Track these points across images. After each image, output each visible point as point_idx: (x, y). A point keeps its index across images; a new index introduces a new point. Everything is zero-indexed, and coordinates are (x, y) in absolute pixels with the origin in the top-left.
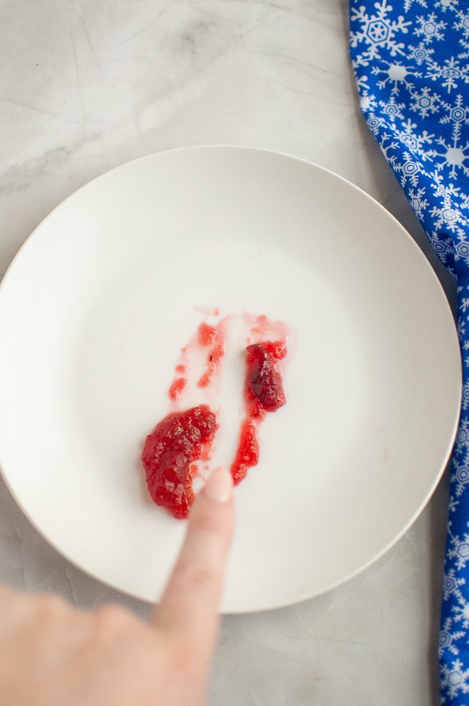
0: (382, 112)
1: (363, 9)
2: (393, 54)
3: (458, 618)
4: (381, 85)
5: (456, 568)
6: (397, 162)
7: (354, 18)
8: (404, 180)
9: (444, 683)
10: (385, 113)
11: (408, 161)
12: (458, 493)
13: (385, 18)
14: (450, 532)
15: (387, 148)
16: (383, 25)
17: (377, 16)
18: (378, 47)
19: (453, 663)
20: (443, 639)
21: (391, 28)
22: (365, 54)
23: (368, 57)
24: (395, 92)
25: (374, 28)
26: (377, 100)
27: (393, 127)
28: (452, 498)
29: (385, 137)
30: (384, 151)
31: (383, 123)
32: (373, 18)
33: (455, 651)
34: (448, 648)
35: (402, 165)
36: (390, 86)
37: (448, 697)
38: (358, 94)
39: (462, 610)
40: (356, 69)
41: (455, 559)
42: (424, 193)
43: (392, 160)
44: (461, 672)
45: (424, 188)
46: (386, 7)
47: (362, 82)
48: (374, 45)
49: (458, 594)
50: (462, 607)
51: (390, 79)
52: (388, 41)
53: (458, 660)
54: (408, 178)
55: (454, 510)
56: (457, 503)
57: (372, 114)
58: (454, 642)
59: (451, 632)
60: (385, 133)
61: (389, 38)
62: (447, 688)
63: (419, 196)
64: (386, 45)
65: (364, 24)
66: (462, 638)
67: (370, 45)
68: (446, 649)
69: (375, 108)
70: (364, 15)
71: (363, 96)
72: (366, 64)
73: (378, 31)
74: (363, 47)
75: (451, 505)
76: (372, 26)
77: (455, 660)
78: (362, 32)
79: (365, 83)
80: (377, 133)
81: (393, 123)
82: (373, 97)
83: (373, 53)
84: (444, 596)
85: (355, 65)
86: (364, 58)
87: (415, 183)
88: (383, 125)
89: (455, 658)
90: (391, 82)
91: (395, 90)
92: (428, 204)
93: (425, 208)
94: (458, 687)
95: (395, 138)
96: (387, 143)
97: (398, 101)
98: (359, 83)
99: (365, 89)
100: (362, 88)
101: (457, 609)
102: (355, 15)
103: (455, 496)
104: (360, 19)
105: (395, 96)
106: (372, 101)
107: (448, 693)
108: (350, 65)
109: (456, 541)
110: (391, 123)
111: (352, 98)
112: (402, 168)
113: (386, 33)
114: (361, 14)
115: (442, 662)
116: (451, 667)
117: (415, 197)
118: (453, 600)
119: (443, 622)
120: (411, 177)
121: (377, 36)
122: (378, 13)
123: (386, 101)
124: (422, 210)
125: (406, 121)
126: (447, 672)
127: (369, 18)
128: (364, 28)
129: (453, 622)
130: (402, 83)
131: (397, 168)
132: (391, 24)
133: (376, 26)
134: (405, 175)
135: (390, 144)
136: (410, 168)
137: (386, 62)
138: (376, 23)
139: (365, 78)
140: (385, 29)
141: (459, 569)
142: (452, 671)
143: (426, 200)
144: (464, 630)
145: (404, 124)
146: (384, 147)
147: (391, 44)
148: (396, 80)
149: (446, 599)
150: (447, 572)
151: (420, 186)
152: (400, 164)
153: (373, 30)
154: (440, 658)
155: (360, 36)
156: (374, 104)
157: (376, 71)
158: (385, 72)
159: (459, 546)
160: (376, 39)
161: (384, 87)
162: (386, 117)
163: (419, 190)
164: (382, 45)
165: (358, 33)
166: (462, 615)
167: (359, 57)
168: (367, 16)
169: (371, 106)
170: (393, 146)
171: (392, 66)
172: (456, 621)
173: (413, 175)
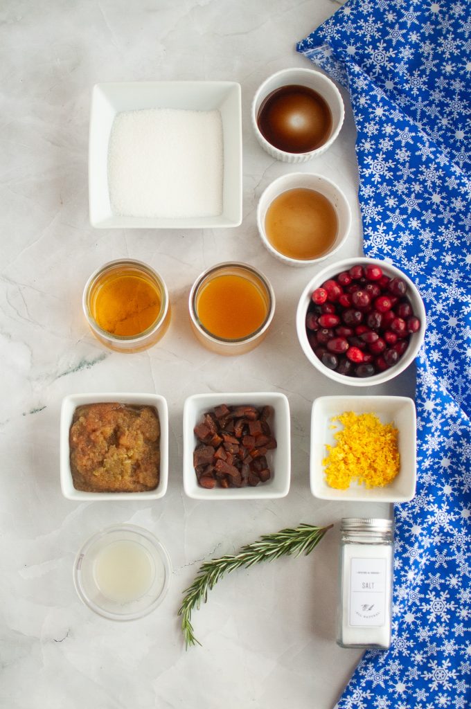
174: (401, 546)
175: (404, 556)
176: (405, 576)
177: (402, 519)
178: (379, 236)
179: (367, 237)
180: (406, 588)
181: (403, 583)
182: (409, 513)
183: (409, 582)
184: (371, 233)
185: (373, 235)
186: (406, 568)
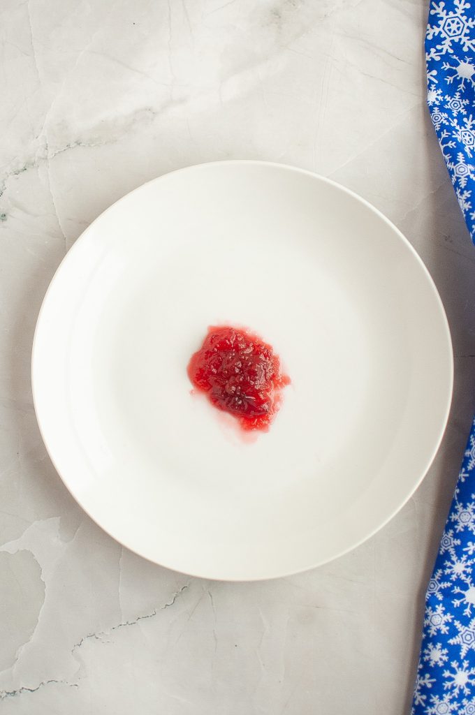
0: (446, 107)
1: (442, 4)
2: (465, 49)
3: (448, 571)
4: (450, 80)
5: (455, 530)
6: (451, 161)
7: (433, 12)
8: (454, 179)
9: (427, 622)
10: (449, 107)
11: (461, 163)
12: (470, 468)
13: (462, 15)
14: (456, 498)
15: (445, 145)
16: (459, 21)
17: (455, 13)
18: (452, 41)
19: (437, 606)
20: (432, 586)
21: (466, 25)
22: (439, 47)
23: (441, 51)
24: (461, 88)
25: (451, 23)
26: (443, 95)
27: (454, 123)
28: (464, 470)
29: (444, 135)
30: (442, 147)
31: (446, 119)
32: (451, 14)
33: (440, 597)
34: (434, 593)
35: (454, 165)
36: (457, 82)
37: (428, 634)
38: (428, 86)
39: (452, 566)
40: (428, 62)
41: (456, 522)
42: (469, 196)
43: (447, 157)
44: (442, 615)
45: (470, 192)
46: (464, 4)
47: (431, 75)
48: (449, 39)
49: (452, 551)
50: (453, 563)
51: (458, 76)
52: (462, 36)
53: (441, 605)
54: (458, 178)
55: (463, 480)
56: (467, 475)
57: (436, 108)
58: (440, 590)
59: (440, 581)
60: (445, 131)
61: (463, 34)
62: (428, 627)
63: (464, 197)
64: (460, 39)
65: (442, 19)
66: (448, 587)
67: (445, 39)
68: (433, 594)
69: (440, 102)
70: (443, 11)
71: (431, 90)
72: (438, 59)
73: (454, 27)
74: (438, 40)
75: (462, 475)
76: (449, 21)
77: (439, 605)
78: (438, 26)
79: (434, 77)
80: (438, 129)
81: (455, 118)
82: (440, 92)
83: (446, 47)
84: (440, 550)
85: (428, 58)
86: (438, 51)
87: (463, 184)
88: (445, 122)
89: (438, 602)
90: (458, 78)
91: (462, 86)
92: (471, 207)
93: (467, 210)
94: (438, 627)
95: (453, 136)
96: (445, 141)
97: (463, 97)
98: (428, 76)
99: (434, 83)
100: (431, 82)
101: (449, 564)
102: (435, 9)
103: (466, 469)
104: (439, 14)
105: (460, 91)
106: (438, 95)
107: (429, 631)
108: (424, 58)
109: (459, 507)
110: (453, 118)
111: (421, 88)
112: (454, 167)
113: (461, 29)
114: (440, 10)
115: (428, 604)
116: (434, 610)
117: (461, 197)
118: (447, 556)
119: (435, 571)
120: (460, 178)
121: (452, 31)
122: (456, 9)
123: (452, 96)
124: (465, 210)
125: (467, 117)
126: (430, 613)
127: (447, 14)
128: (441, 23)
129: (443, 574)
130: (468, 81)
131: (451, 166)
132: (467, 21)
133: (453, 22)
134: (456, 175)
135: (447, 143)
136: (462, 170)
137: (457, 58)
138: (453, 19)
139: (434, 73)
140: (461, 25)
141: (457, 531)
142: (435, 613)
143: (469, 203)
144: (451, 581)
145: (465, 120)
146: (443, 144)
147: (464, 39)
148: (464, 77)
149: (441, 553)
150: (447, 531)
151: (466, 188)
152: (453, 163)
153: (449, 25)
154: (426, 600)
155: (436, 30)
156: (440, 98)
157: (447, 66)
158: (454, 68)
159: (461, 513)
160: (451, 34)
161: (452, 82)
162: (449, 112)
163: (465, 192)
164: (456, 40)
165: (434, 27)
166: (452, 570)
167: (433, 50)
168: (445, 11)
169: (437, 99)
170: (451, 144)
171: (462, 63)
172: (446, 574)
173: (462, 177)
174: (447, 624)
175: (451, 641)
176: (450, 679)
177: (454, 577)
178: (457, 20)
179: (433, 20)
180: (451, 701)
181: (446, 692)
182: (467, 567)
183: (456, 691)
184: (443, 14)
185: (445, 18)
186: (454, 664)
